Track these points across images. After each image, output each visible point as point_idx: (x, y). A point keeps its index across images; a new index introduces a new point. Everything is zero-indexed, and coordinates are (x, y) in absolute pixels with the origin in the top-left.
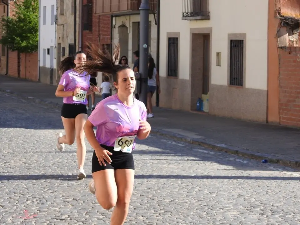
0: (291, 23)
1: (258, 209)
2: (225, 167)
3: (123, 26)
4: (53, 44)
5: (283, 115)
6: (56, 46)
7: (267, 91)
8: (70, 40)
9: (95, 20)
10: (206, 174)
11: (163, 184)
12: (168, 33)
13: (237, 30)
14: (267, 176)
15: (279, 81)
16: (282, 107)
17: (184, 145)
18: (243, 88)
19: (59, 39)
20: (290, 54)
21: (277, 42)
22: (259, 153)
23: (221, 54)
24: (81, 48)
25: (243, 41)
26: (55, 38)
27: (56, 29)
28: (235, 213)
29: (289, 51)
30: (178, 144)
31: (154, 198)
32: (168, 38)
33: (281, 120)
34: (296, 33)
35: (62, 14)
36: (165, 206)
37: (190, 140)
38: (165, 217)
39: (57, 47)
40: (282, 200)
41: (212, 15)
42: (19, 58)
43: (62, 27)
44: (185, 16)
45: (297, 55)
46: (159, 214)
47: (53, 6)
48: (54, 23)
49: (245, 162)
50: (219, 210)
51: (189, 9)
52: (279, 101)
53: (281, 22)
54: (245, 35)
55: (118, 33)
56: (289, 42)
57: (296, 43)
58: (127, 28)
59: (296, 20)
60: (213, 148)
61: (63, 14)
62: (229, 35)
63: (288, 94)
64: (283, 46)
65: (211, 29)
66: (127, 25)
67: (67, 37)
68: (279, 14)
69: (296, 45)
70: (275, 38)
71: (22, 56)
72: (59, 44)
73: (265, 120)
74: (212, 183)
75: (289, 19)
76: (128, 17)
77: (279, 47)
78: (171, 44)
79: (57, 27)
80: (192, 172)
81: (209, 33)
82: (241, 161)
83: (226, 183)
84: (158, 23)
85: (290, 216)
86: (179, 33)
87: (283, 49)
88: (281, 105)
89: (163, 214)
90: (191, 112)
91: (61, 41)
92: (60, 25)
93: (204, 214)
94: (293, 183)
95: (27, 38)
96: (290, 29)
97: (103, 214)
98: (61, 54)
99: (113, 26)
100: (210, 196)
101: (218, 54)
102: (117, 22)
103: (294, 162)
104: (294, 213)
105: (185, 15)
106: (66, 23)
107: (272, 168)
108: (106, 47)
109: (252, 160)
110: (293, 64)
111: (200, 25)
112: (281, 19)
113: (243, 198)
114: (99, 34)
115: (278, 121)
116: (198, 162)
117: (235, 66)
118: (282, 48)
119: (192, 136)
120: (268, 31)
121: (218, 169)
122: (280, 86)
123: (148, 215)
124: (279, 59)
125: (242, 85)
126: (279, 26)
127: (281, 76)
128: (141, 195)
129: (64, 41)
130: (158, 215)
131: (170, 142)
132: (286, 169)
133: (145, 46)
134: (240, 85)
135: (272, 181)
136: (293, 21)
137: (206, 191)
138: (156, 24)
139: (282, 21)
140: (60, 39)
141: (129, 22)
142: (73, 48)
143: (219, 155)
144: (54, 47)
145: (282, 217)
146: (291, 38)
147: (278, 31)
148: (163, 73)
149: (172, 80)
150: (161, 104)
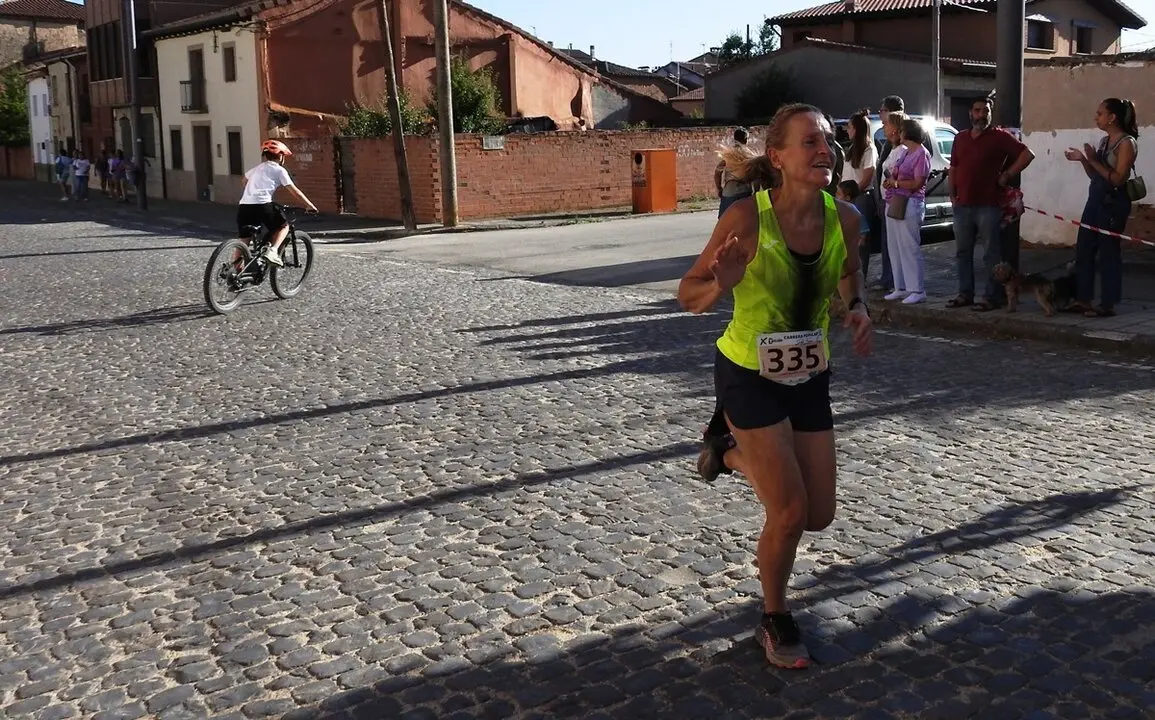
0: (280, 116)
3: (124, 119)
4: (48, 138)
6: (52, 140)
8: (68, 133)
9: (94, 112)
12: (170, 127)
13: (234, 123)
19: (55, 132)
21: (268, 133)
23: (221, 146)
24: (81, 141)
25: (239, 132)
26: (50, 131)
27: (51, 121)
32: (170, 131)
34: (286, 126)
35: (56, 104)
39: (54, 141)
41: (210, 108)
42: (7, 154)
43: (56, 119)
44: (184, 110)
47: (44, 95)
48: (48, 114)
51: (189, 104)
53: (271, 116)
54: (240, 127)
55: (120, 125)
56: (280, 134)
57: (287, 134)
58: (129, 120)
59: (285, 113)
61: (58, 105)
62: (227, 128)
65: (210, 122)
66: (129, 117)
67: (64, 130)
68: (269, 107)
69: (287, 136)
70: (266, 130)
71: (11, 151)
72: (55, 137)
75: (278, 112)
76: (128, 109)
78: (174, 136)
79: (52, 119)
81: (209, 126)
84: (159, 116)
86: (181, 126)
91: (57, 135)
92: (54, 117)
95: (15, 131)
96: (280, 121)
99: (114, 119)
101: (219, 146)
102: (117, 114)
106: (62, 115)
108: (109, 140)
111: (201, 118)
112: (271, 113)
114: (100, 127)
117: (234, 157)
119: (185, 221)
120: (260, 125)
126: (269, 119)
129: (61, 134)
133: (138, 140)
136: (282, 115)
138: (157, 117)
141: (130, 115)
142: (72, 141)
144: (50, 141)
146: (281, 130)
147: (269, 124)
148: (169, 165)
149: (178, 172)
150: (168, 196)
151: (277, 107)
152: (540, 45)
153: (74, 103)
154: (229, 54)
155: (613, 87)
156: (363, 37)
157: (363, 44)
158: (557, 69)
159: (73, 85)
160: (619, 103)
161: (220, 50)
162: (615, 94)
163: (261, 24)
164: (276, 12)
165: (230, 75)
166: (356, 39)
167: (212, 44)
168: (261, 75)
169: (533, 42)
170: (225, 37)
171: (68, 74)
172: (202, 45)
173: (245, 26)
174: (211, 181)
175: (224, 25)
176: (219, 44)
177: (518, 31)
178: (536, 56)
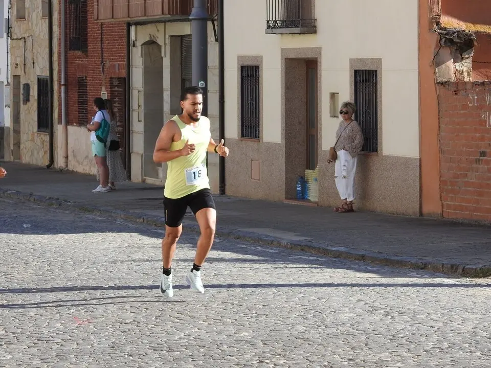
0: (458, 41)
1: (382, 311)
3: (151, 43)
4: (3, 78)
5: (446, 200)
6: (9, 81)
7: (420, 160)
8: (41, 69)
9: (93, 30)
11: (251, 291)
12: (240, 58)
13: (366, 52)
14: (405, 283)
15: (439, 141)
16: (446, 187)
17: (277, 251)
18: (377, 156)
19: (16, 68)
20: (456, 94)
21: (435, 73)
22: (397, 256)
23: (338, 96)
24: (65, 85)
25: (376, 71)
26: (7, 65)
27: (9, 47)
28: (351, 315)
29: (455, 89)
30: (267, 250)
31: (242, 304)
32: (240, 67)
33: (444, 210)
34: (467, 58)
35: (21, 17)
36: (258, 310)
37: (287, 244)
38: (260, 319)
39: (12, 84)
40: (418, 304)
41: (321, 24)
43: (21, 43)
44: (271, 27)
45: (468, 96)
46: (252, 317)
48: (5, 35)
49: (374, 269)
50: (330, 313)
51: (278, 14)
52: (440, 177)
53: (441, 39)
54: (379, 61)
55: (142, 56)
56: (455, 73)
57: (469, 74)
58: (159, 47)
59: (466, 35)
61: (25, 18)
62: (352, 61)
63: (454, 165)
64: (444, 80)
65: (319, 50)
66: (160, 41)
67: (34, 63)
68: (438, 24)
69: (469, 78)
70: (431, 66)
72: (16, 78)
73: (418, 210)
74: (322, 291)
75: (454, 33)
76: (161, 26)
77: (438, 83)
78: (246, 76)
79: (11, 44)
80: (291, 279)
81: (316, 58)
82: (369, 268)
83: (343, 290)
84: (220, 39)
85: (422, 316)
86: (262, 57)
87: (444, 86)
88: (443, 183)
89: (257, 317)
90: (287, 202)
91: (19, 72)
92: (17, 39)
93: (309, 316)
94: (440, 289)
96: (456, 49)
97: (177, 318)
98: (22, 97)
99: (131, 43)
100: (318, 301)
101: (333, 96)
102: (139, 36)
103: (449, 266)
104: (429, 314)
105: (271, 25)
106: (31, 36)
107: (414, 274)
108: (116, 83)
109: (386, 267)
110: (462, 112)
111: (300, 43)
112: (441, 33)
113: (363, 303)
114: (102, 59)
115: (440, 212)
116: (300, 269)
117: (363, 117)
118: (443, 84)
119: (289, 237)
120: (419, 55)
121: (331, 277)
122: (441, 151)
123: (237, 317)
124: (439, 103)
125: (377, 151)
126: (437, 45)
127: (442, 133)
128: (222, 302)
129: (27, 71)
130: (249, 317)
131: (253, 248)
132: (436, 275)
134: (373, 151)
135: (410, 287)
136: (461, 37)
137: (313, 297)
138: (217, 40)
139: (442, 37)
140: (19, 66)
141: (163, 36)
142: (47, 84)
143: (335, 262)
144: (6, 83)
145: (412, 317)
146: (458, 66)
147: (436, 55)
148: (232, 130)
149: (250, 144)
150: (229, 191)
151: (451, 23)
153: (56, 16)
174: (310, 161)
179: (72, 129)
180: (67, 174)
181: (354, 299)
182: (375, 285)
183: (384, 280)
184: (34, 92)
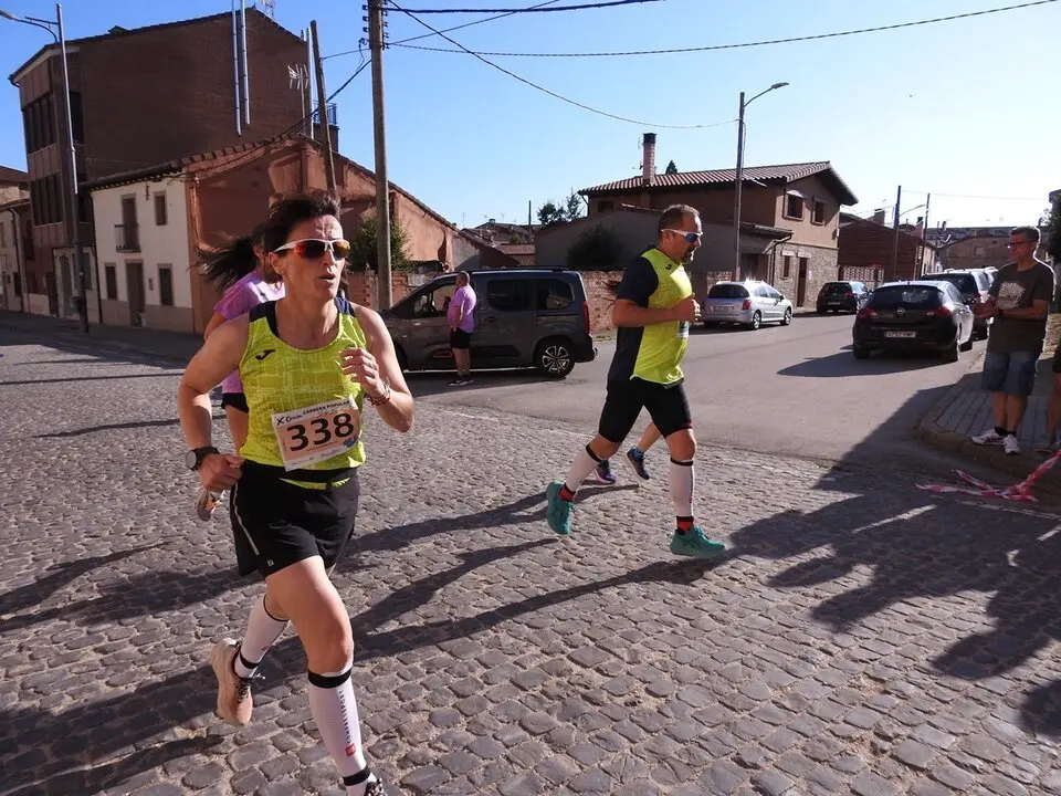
2: (149, 367)
3: (64, 258)
7: (193, 309)
8: (15, 269)
9: (37, 251)
10: (130, 374)
12: (105, 264)
13: (165, 260)
15: (201, 300)
18: (172, 307)
23: (152, 280)
24: (26, 276)
25: (170, 269)
28: (146, 400)
32: (105, 267)
41: (142, 248)
43: (4, 258)
44: (119, 249)
51: (123, 245)
54: (172, 264)
55: (60, 263)
58: (67, 259)
60: (145, 355)
62: (158, 264)
65: (142, 260)
66: (68, 256)
67: (11, 266)
68: (197, 247)
70: (195, 267)
76: (66, 249)
78: (108, 272)
81: (142, 263)
84: (95, 255)
86: (115, 263)
90: (132, 327)
91: (5, 270)
98: (7, 281)
99: (54, 257)
101: (150, 280)
102: (58, 253)
111: (133, 257)
114: (42, 264)
117: (165, 290)
119: (127, 346)
120: (190, 262)
124: (200, 284)
125: (172, 305)
127: (202, 296)
133: (81, 274)
134: (170, 305)
138: (93, 255)
140: (4, 268)
141: (69, 253)
142: (18, 275)
148: (104, 295)
149: (113, 301)
150: (104, 322)
151: (204, 247)
152: (417, 203)
153: (19, 246)
154: (161, 202)
155: (467, 239)
156: (278, 190)
157: (278, 196)
158: (432, 223)
159: (18, 229)
160: (473, 251)
161: (152, 198)
162: (470, 245)
163: (191, 175)
164: (203, 165)
165: (162, 219)
166: (272, 192)
167: (145, 193)
168: (191, 219)
169: (412, 200)
170: (155, 187)
171: (14, 222)
172: (135, 194)
173: (177, 177)
174: (142, 310)
175: (156, 176)
176: (151, 194)
177: (400, 191)
178: (413, 212)
179: (31, 295)
180: (31, 316)
181: (150, 387)
182: (166, 375)
183: (165, 372)
184: (12, 278)
